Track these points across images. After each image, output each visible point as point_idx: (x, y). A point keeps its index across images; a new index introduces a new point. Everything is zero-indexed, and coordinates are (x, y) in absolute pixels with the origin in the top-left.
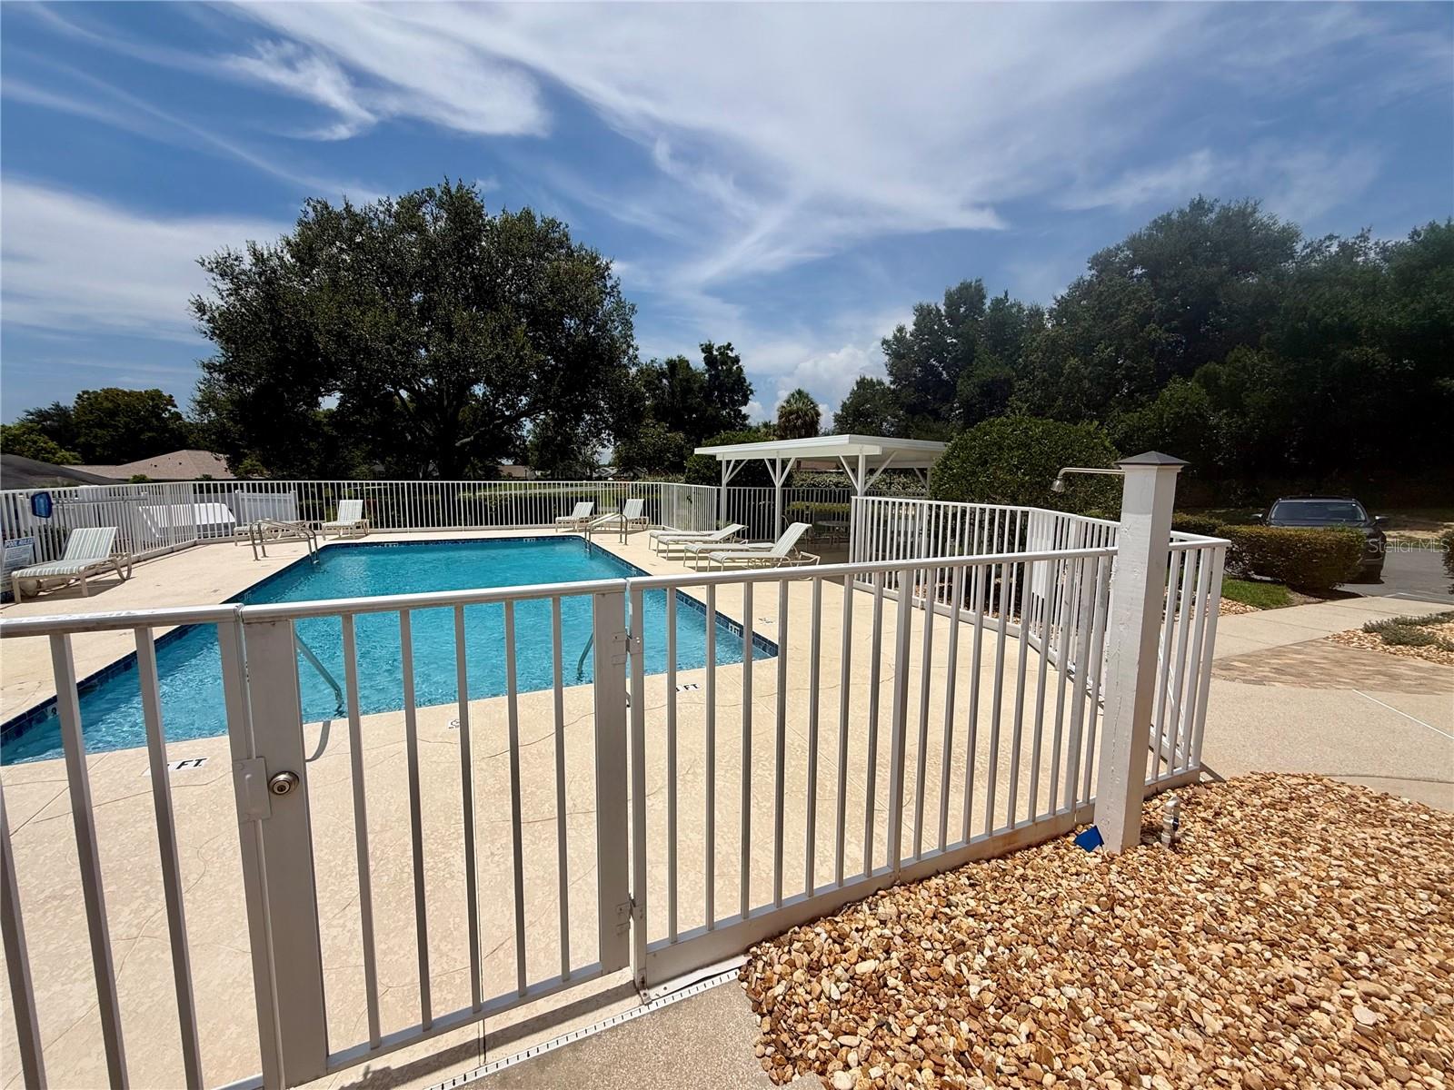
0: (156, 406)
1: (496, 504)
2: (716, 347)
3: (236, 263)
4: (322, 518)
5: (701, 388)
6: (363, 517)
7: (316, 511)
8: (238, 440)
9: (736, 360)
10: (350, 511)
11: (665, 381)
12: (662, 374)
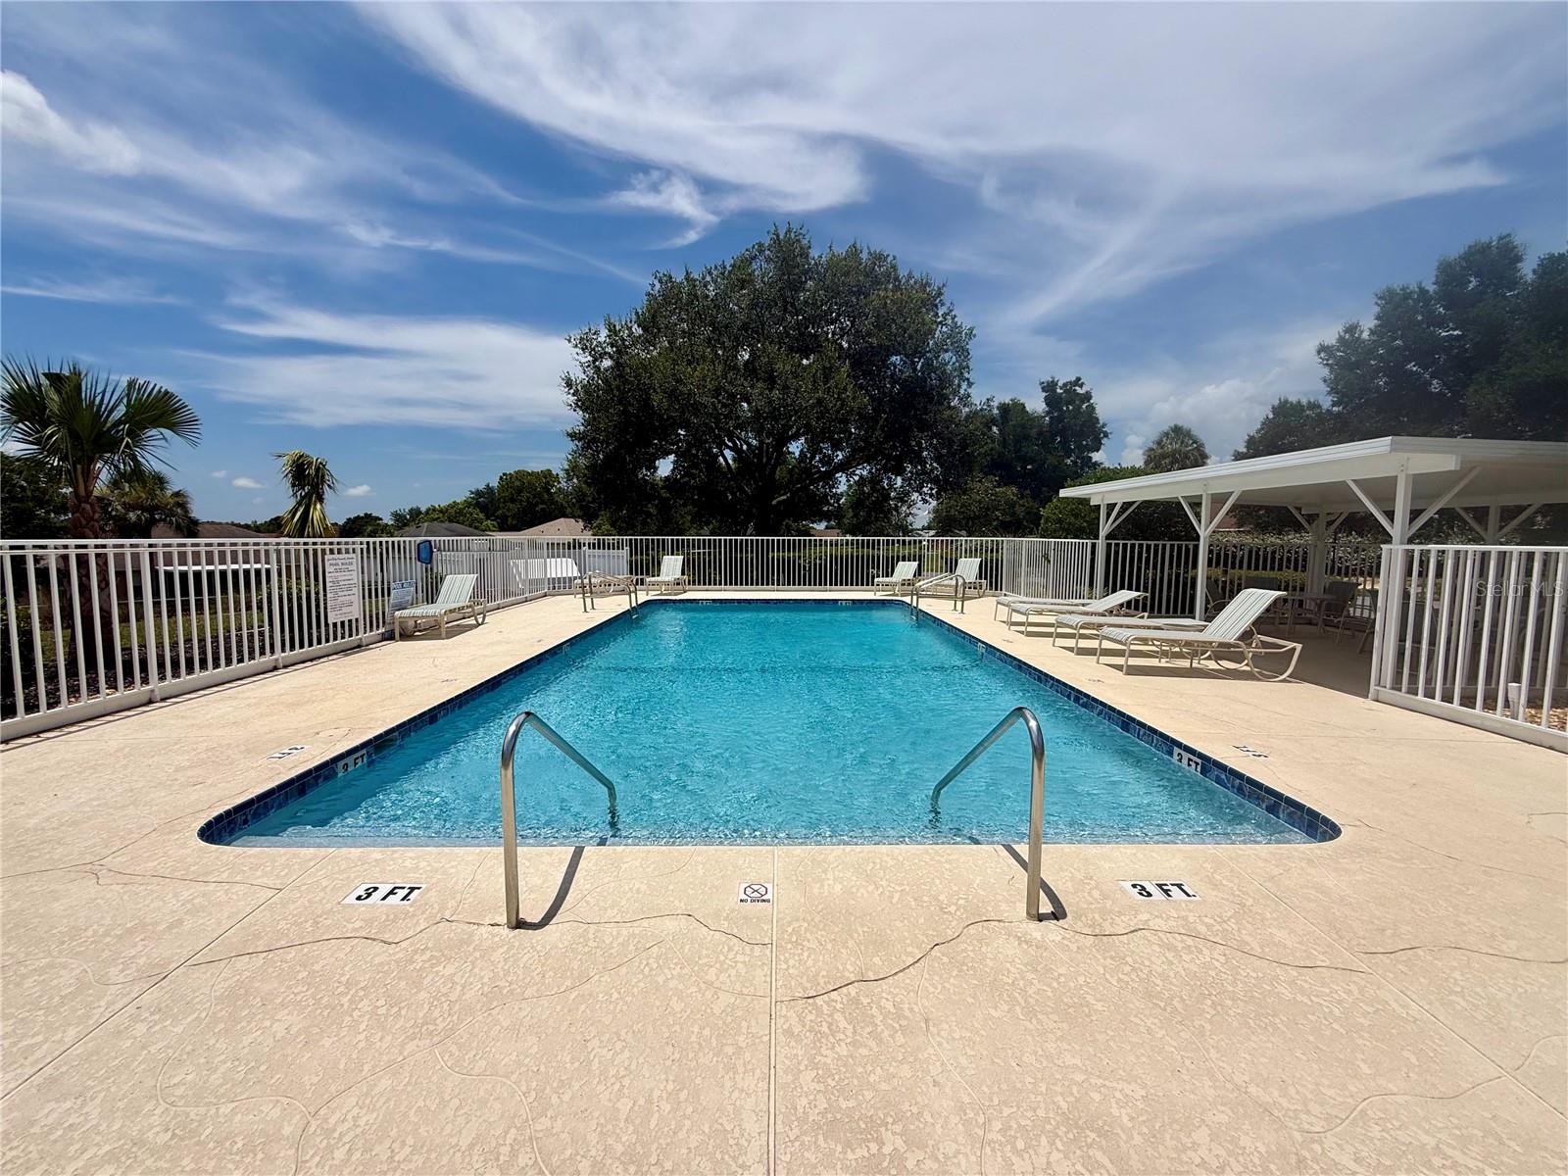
0: (547, 483)
1: (810, 563)
2: (1060, 384)
3: (595, 337)
4: (648, 574)
5: (1040, 434)
6: (683, 574)
7: (644, 567)
8: (592, 503)
9: (1088, 397)
10: (672, 566)
11: (995, 429)
12: (993, 421)
